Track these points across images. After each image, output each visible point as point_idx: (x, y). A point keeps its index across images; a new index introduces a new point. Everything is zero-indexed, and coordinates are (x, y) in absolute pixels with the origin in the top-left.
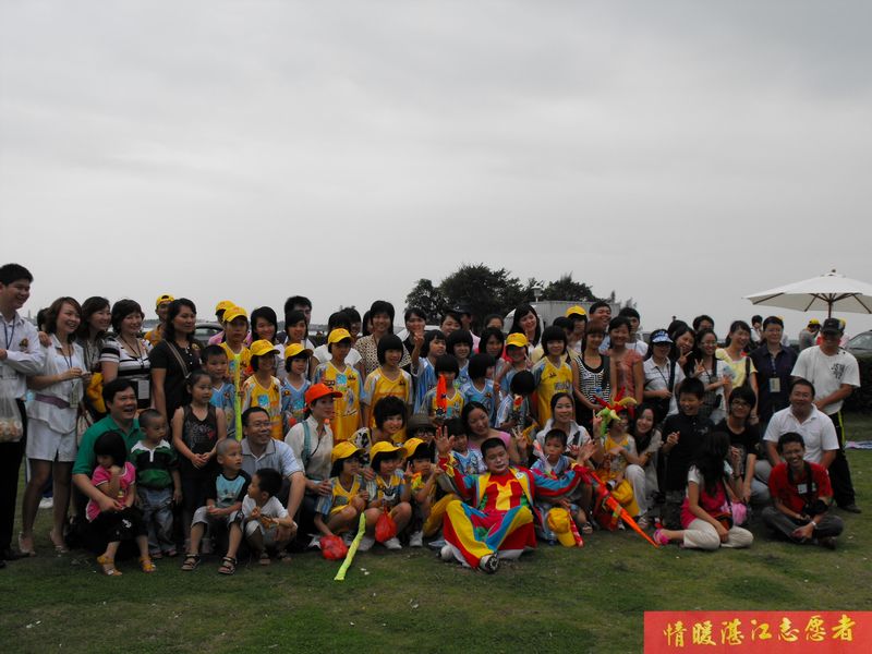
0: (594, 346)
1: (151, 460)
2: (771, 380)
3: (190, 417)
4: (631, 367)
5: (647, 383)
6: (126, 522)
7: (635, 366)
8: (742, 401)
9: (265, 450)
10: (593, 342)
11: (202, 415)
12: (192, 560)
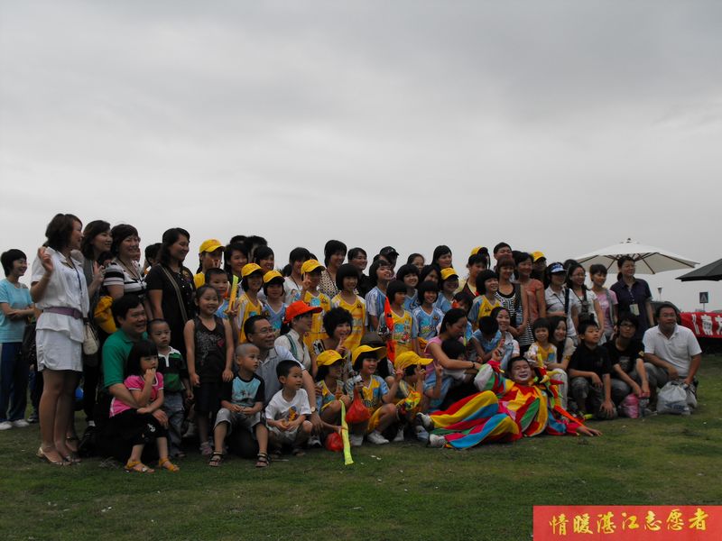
0: (506, 277)
1: (168, 365)
2: (631, 306)
3: (200, 328)
4: (535, 292)
5: (548, 307)
6: (151, 426)
7: (538, 292)
8: (629, 323)
9: (268, 355)
10: (505, 273)
11: (211, 326)
12: (218, 457)
